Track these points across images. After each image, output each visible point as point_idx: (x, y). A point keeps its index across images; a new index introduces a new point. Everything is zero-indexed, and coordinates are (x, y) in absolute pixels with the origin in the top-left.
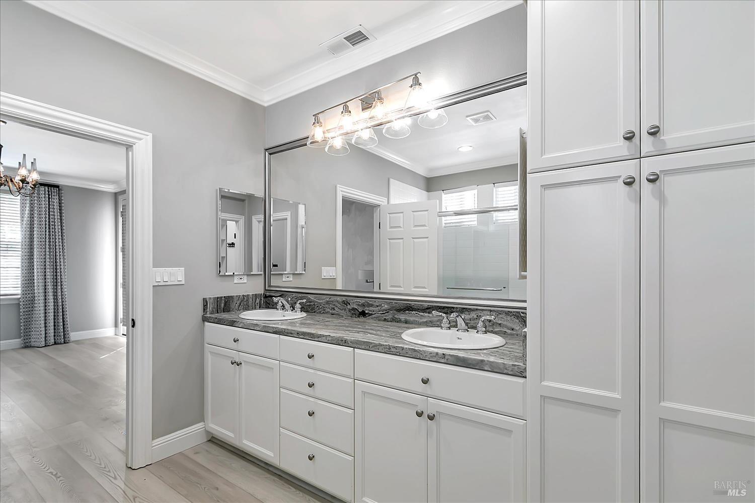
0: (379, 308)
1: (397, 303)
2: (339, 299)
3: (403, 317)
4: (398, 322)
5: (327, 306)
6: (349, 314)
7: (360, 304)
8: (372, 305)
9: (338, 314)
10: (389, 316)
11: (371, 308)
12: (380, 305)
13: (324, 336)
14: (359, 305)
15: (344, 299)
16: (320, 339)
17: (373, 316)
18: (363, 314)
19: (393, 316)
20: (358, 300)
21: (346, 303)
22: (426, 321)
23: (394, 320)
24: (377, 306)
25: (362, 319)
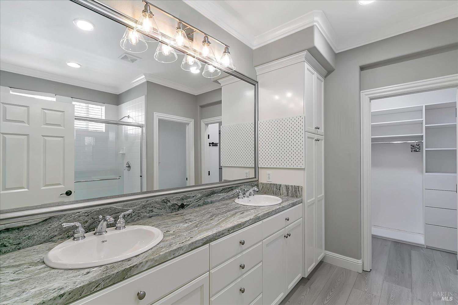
0: (195, 198)
1: (206, 191)
2: (158, 199)
3: (209, 200)
4: (207, 204)
5: (143, 210)
6: (169, 211)
7: (179, 198)
8: (189, 197)
9: (158, 215)
10: (201, 202)
11: (189, 200)
12: (195, 196)
13: (247, 221)
14: (178, 200)
15: (164, 198)
16: (245, 226)
17: (190, 205)
18: (182, 206)
19: (204, 201)
20: (178, 196)
21: (165, 202)
22: (221, 199)
23: (205, 204)
24: (193, 197)
25: (181, 211)
